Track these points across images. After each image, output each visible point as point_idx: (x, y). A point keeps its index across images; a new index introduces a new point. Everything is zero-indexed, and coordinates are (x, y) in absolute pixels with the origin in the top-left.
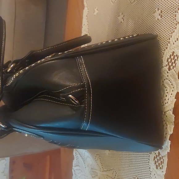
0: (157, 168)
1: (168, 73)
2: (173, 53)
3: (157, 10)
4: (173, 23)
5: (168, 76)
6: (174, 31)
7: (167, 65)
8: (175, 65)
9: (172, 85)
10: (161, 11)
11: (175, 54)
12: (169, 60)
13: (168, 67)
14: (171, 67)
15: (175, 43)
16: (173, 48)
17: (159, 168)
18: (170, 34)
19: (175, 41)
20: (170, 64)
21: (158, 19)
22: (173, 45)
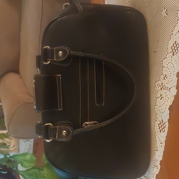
0: (160, 132)
1: (172, 57)
2: (176, 42)
3: (163, 9)
4: (176, 19)
5: (171, 60)
6: (176, 25)
7: (171, 52)
8: (178, 51)
9: (174, 67)
10: (167, 9)
11: (177, 43)
12: (173, 48)
13: (172, 53)
14: (175, 53)
15: (176, 34)
16: (175, 39)
17: (162, 131)
18: (173, 27)
19: (177, 33)
20: (174, 51)
21: (165, 16)
22: (175, 36)
